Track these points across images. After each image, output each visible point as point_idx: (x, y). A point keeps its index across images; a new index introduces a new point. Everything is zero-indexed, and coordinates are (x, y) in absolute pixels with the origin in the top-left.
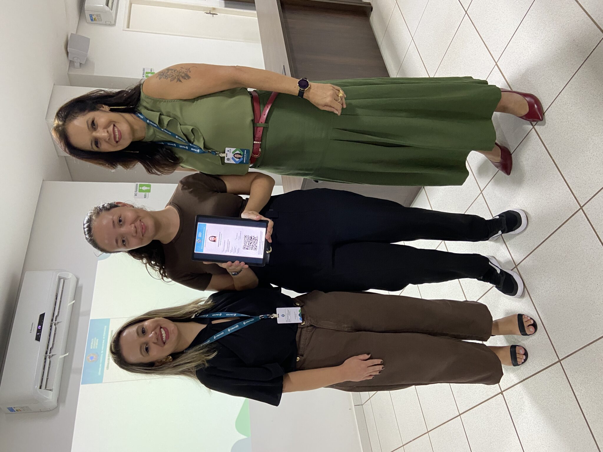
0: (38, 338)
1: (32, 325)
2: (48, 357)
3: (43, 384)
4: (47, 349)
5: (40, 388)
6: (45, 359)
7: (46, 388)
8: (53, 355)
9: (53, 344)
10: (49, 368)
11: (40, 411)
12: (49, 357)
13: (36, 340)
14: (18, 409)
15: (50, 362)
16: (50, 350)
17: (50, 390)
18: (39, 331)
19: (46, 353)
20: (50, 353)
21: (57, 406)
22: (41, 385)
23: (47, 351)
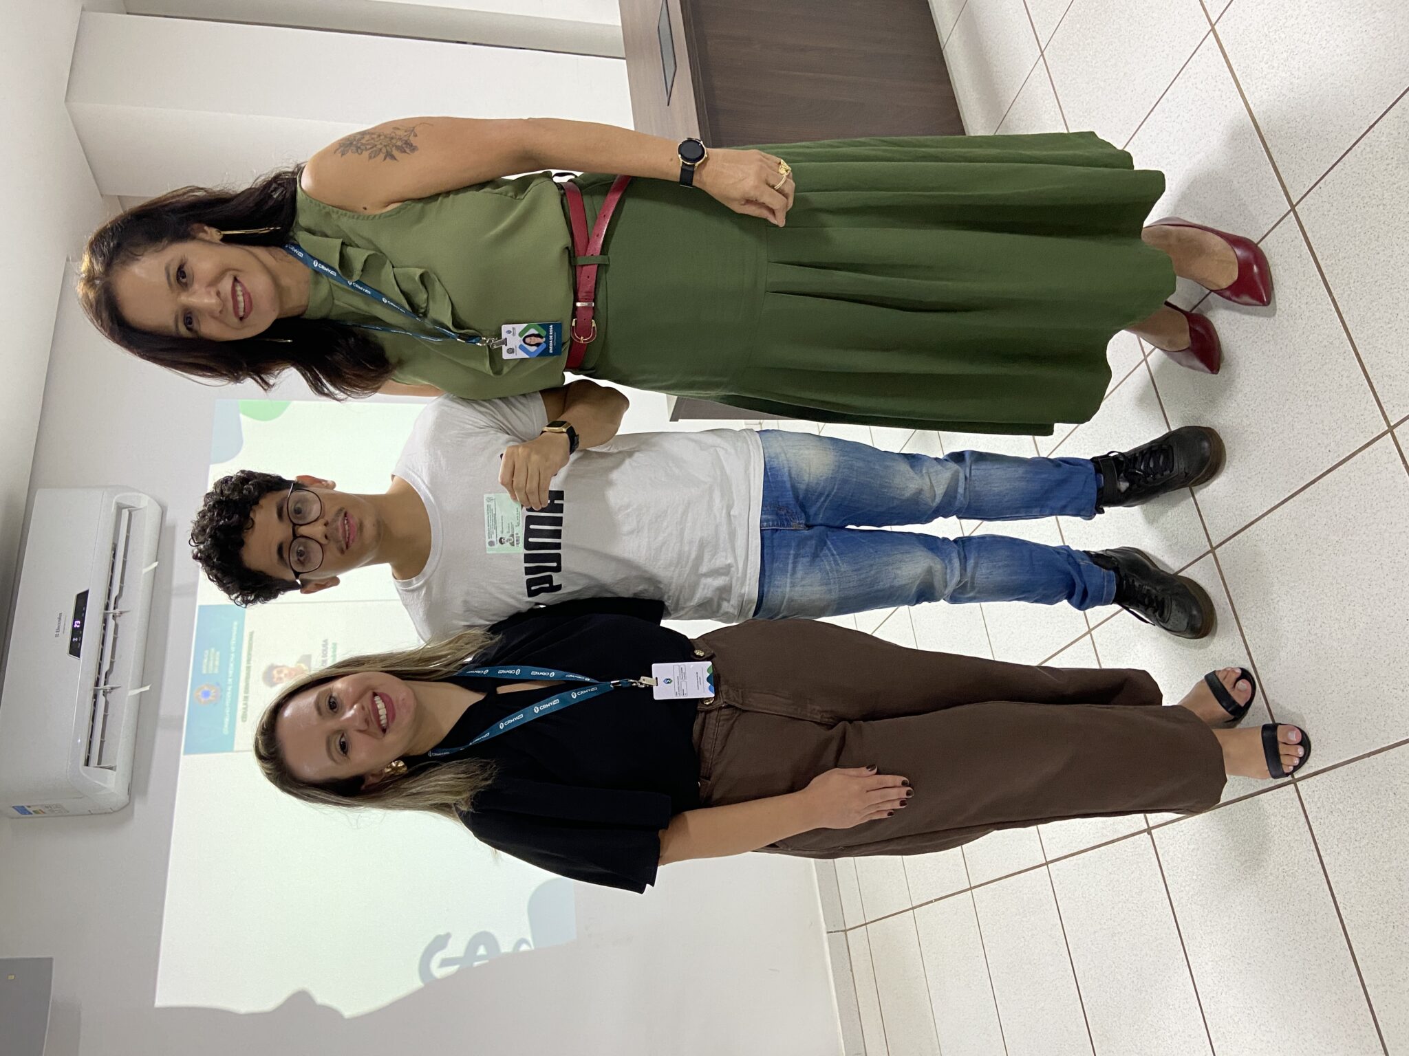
0: (75, 650)
1: (60, 619)
2: (101, 692)
3: (94, 755)
4: (99, 673)
5: (87, 763)
6: (95, 696)
7: (99, 762)
8: (112, 689)
9: (112, 663)
10: (105, 717)
11: (89, 813)
12: (104, 695)
13: (71, 653)
14: (36, 809)
15: (107, 703)
16: (106, 678)
17: (111, 768)
18: (77, 633)
19: (97, 684)
20: (105, 685)
21: (128, 804)
22: (88, 757)
23: (98, 679)
